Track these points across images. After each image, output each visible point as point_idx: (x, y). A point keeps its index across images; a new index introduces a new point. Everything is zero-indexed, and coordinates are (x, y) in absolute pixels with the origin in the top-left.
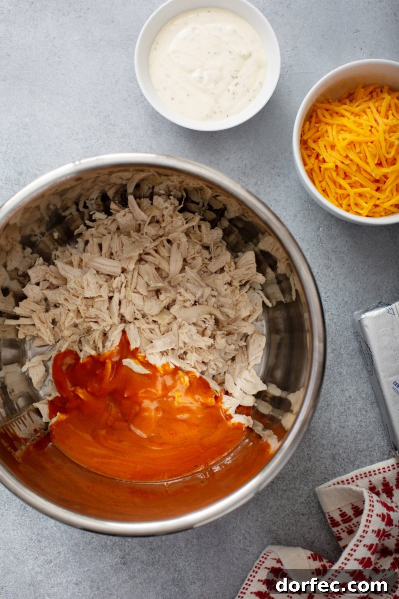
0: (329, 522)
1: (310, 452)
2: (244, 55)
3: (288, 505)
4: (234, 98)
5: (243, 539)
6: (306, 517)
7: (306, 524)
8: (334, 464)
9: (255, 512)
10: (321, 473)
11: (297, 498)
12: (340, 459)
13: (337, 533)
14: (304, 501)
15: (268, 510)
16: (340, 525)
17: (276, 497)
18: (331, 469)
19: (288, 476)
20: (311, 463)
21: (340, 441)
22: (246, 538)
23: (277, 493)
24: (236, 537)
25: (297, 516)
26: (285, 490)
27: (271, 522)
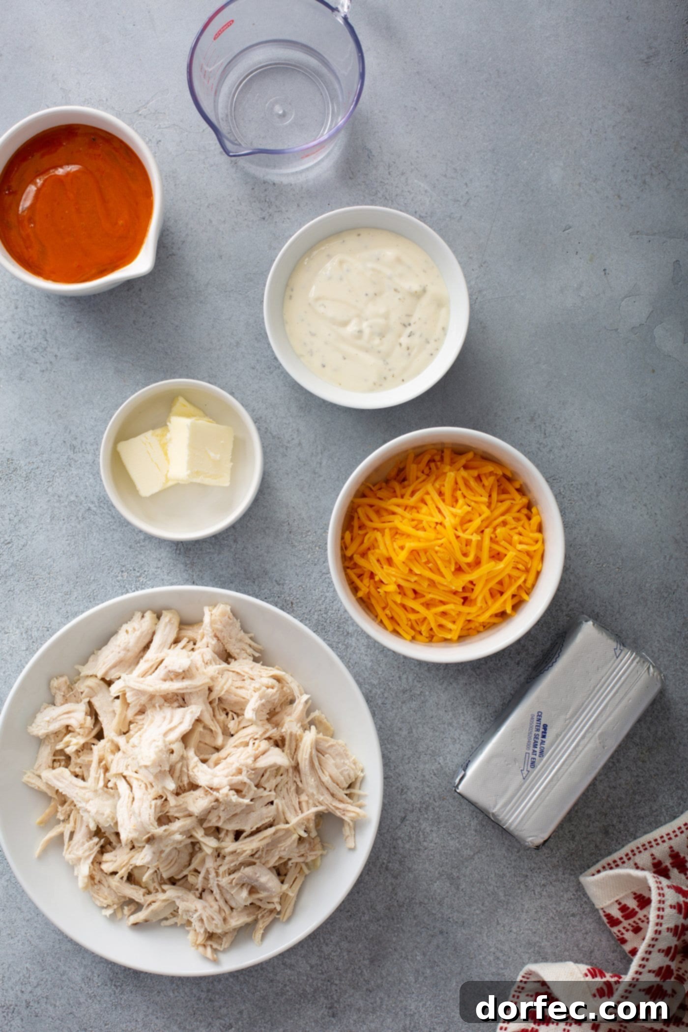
0: (605, 920)
1: (572, 828)
2: (416, 292)
3: (551, 905)
4: (409, 354)
5: (494, 960)
6: (578, 918)
7: (578, 928)
8: (606, 840)
9: (507, 921)
10: (591, 854)
11: (562, 893)
12: (615, 832)
13: (619, 934)
14: (572, 897)
15: (524, 916)
16: (620, 922)
17: (533, 895)
18: (605, 847)
19: (546, 864)
20: (576, 843)
21: (613, 808)
22: (498, 958)
23: (534, 890)
24: (484, 958)
25: (565, 919)
26: (544, 885)
27: (530, 932)
